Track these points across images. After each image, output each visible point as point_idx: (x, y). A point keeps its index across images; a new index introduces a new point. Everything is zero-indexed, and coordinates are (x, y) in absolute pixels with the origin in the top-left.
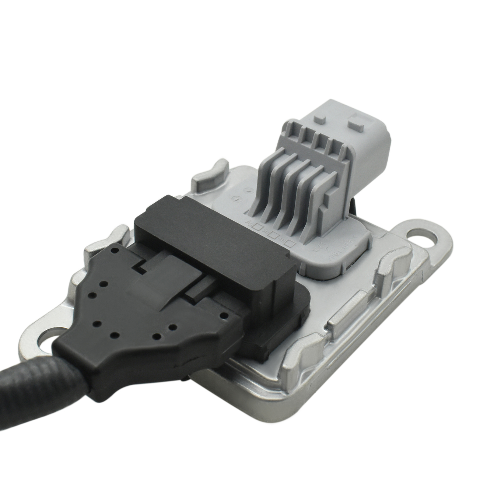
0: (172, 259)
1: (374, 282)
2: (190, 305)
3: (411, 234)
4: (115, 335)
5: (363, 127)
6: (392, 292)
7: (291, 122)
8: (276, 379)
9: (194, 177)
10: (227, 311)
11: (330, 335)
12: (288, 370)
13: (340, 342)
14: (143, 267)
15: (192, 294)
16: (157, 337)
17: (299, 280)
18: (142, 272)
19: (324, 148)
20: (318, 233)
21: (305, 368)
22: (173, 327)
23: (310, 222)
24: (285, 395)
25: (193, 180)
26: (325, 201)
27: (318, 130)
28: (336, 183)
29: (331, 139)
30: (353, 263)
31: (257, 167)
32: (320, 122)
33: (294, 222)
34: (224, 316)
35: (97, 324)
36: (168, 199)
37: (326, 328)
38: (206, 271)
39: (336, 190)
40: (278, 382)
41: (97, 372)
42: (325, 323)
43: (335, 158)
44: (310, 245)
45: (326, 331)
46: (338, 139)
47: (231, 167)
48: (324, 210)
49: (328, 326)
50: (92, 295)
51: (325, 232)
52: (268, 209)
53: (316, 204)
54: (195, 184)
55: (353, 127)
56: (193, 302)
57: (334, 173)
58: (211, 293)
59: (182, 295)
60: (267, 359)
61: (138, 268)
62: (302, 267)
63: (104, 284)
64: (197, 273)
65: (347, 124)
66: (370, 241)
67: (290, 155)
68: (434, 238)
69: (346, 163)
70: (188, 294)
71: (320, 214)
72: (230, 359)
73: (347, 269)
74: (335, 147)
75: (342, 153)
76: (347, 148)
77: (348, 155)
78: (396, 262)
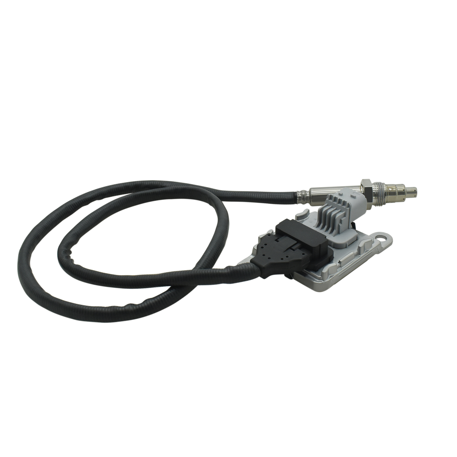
0: (287, 238)
1: (357, 250)
2: (292, 251)
3: (377, 237)
4: (269, 258)
5: (356, 196)
6: (364, 254)
7: (330, 194)
8: (320, 277)
9: (296, 215)
10: (304, 253)
11: (340, 265)
12: (323, 273)
13: (344, 268)
14: (278, 240)
15: (293, 248)
16: (282, 259)
17: (329, 247)
18: (278, 241)
19: (341, 203)
20: (339, 233)
21: (330, 274)
22: (287, 257)
23: (336, 229)
24: (323, 281)
25: (296, 216)
26: (341, 221)
27: (339, 197)
28: (345, 215)
29: (343, 200)
30: (351, 244)
31: (317, 211)
32: (340, 195)
33: (330, 229)
34: (303, 254)
35: (264, 255)
36: (287, 220)
37: (339, 263)
38: (298, 241)
39: (345, 218)
40: (321, 277)
41: (264, 268)
42: (338, 261)
43: (344, 207)
44: (336, 237)
45: (339, 264)
46: (345, 200)
47: (310, 212)
48: (340, 225)
49: (340, 262)
50: (262, 248)
51: (341, 233)
52: (322, 225)
53: (337, 223)
54: (297, 217)
55: (352, 197)
56: (294, 250)
57: (344, 212)
58: (300, 248)
59: (290, 248)
60: (318, 271)
61: (277, 240)
62: (332, 244)
63: (266, 244)
64: (296, 242)
65: (350, 195)
66: (358, 237)
67: (329, 206)
68: (386, 238)
69: (348, 208)
70: (292, 248)
71: (339, 226)
72: (304, 270)
73: (348, 246)
74: (344, 203)
75: (347, 205)
76: (348, 203)
77: (349, 206)
78: (366, 243)
